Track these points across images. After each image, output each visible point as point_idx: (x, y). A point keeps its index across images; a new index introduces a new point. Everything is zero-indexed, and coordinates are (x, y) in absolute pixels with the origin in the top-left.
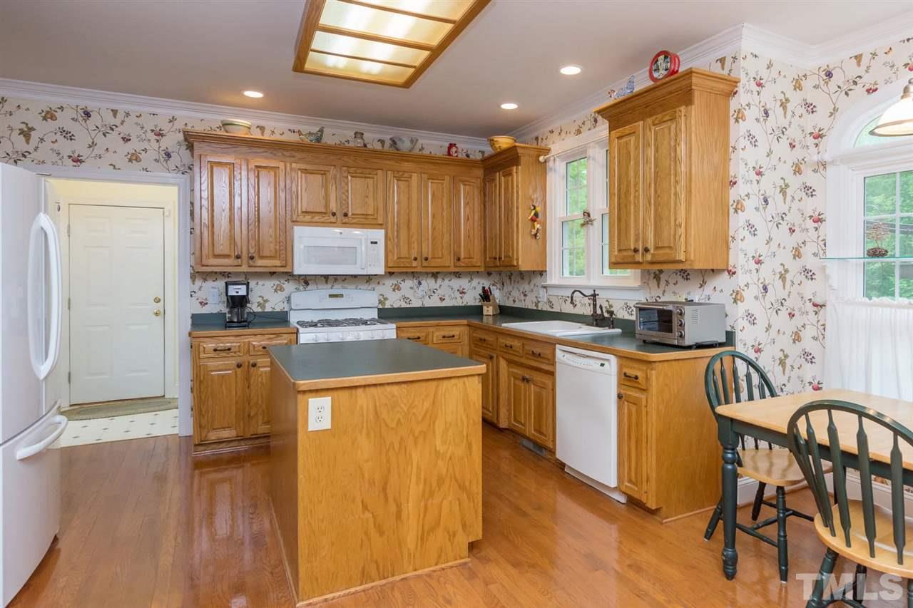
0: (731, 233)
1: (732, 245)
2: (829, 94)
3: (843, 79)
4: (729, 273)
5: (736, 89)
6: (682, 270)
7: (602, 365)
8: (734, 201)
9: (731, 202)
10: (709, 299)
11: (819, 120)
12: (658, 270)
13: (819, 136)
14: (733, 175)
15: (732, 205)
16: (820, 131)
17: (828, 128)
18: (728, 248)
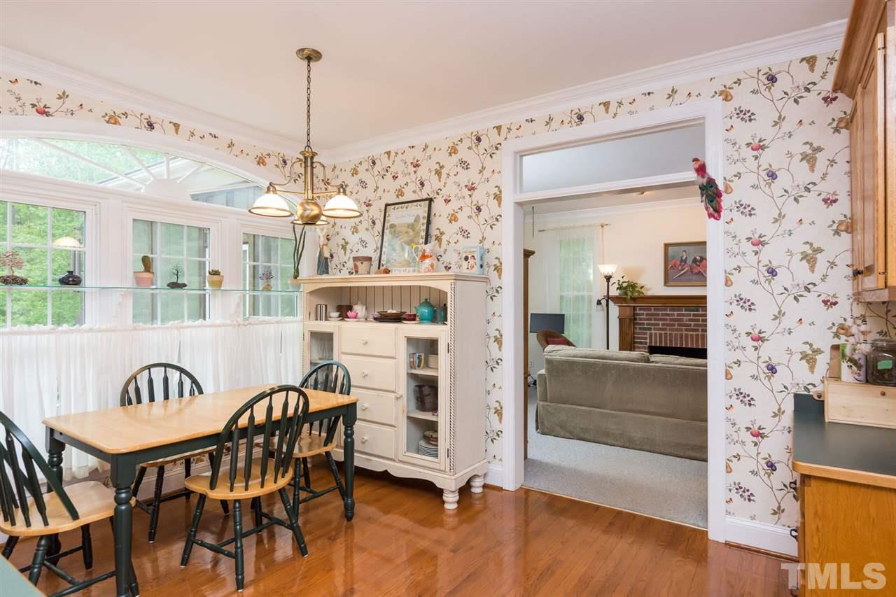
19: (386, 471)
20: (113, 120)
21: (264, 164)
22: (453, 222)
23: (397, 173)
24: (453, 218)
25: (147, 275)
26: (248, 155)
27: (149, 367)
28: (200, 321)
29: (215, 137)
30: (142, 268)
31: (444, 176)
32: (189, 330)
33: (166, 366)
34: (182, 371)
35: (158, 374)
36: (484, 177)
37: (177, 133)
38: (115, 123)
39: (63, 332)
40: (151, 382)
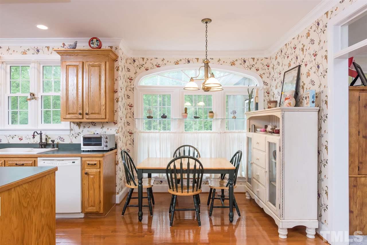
0: (115, 109)
1: (115, 114)
2: (134, 67)
3: (138, 64)
4: (114, 123)
5: (117, 59)
6: (92, 122)
7: (74, 162)
8: (116, 98)
9: (115, 98)
10: (105, 133)
11: (132, 74)
12: (79, 122)
13: (131, 79)
14: (116, 89)
15: (115, 99)
16: (131, 78)
17: (134, 77)
18: (114, 115)
19: (263, 208)
20: (177, 63)
21: (234, 64)
22: (308, 77)
23: (289, 55)
24: (308, 75)
25: (185, 114)
26: (226, 62)
27: (184, 146)
28: (209, 131)
29: (212, 59)
30: (184, 112)
31: (305, 50)
32: (200, 134)
33: (190, 146)
34: (195, 149)
35: (187, 149)
36: (320, 47)
37: (198, 62)
38: (178, 64)
39: (161, 133)
40: (184, 151)
